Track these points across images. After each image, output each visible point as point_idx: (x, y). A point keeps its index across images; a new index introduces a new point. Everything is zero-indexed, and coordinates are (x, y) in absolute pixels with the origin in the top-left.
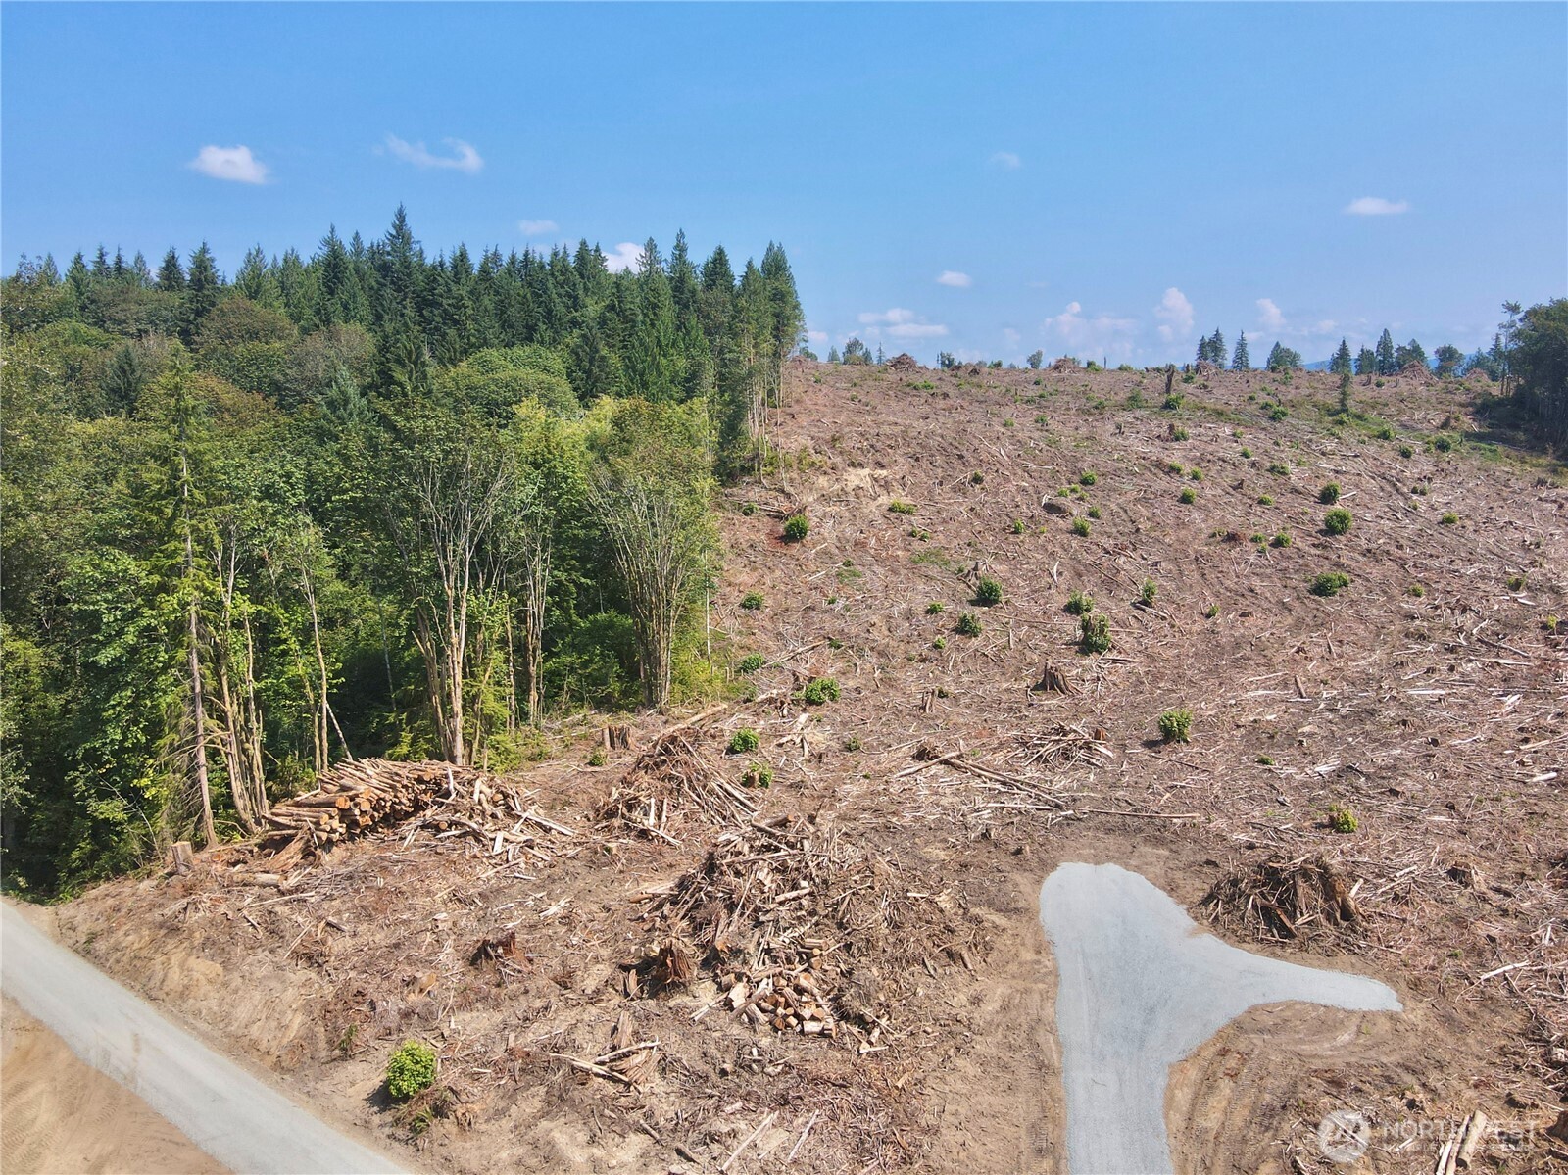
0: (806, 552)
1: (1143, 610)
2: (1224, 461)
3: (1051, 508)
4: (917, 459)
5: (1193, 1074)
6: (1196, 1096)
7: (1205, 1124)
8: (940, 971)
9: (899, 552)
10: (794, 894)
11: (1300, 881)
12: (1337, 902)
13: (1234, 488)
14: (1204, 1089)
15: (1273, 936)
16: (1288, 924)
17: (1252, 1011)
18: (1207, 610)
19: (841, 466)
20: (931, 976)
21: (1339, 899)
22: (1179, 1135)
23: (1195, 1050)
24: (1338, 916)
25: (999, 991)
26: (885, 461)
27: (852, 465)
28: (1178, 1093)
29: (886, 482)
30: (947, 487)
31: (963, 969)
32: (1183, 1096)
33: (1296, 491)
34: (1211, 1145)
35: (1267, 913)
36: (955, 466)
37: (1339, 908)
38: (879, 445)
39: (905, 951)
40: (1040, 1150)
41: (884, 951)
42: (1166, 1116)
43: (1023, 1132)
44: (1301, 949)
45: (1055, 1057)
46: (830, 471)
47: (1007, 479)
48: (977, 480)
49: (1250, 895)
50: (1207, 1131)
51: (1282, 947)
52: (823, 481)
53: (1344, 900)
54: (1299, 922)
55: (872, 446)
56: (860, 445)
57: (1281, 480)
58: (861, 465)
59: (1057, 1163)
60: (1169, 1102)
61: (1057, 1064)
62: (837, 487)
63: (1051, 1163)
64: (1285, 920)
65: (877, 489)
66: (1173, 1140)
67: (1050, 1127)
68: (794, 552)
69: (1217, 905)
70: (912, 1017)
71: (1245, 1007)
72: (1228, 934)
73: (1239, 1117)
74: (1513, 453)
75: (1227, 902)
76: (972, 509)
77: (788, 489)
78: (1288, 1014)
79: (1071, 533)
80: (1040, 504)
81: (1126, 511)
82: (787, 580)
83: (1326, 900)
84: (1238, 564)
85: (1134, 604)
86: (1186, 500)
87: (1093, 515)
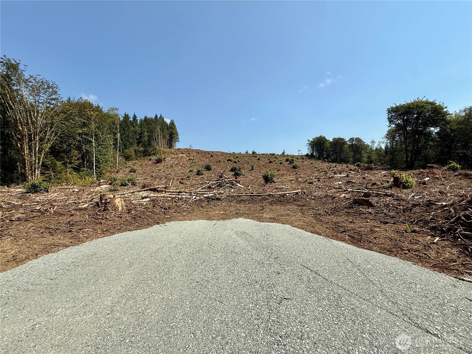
1: (252, 171)
2: (265, 157)
3: (228, 160)
4: (198, 153)
9: (188, 165)
13: (268, 160)
19: (178, 153)
27: (182, 153)
29: (189, 156)
30: (204, 157)
36: (207, 155)
46: (175, 154)
47: (219, 157)
48: (212, 156)
55: (188, 151)
57: (277, 159)
58: (184, 154)
62: (176, 156)
65: (186, 157)
68: (157, 165)
76: (210, 160)
79: (233, 163)
80: (226, 160)
81: (246, 161)
84: (273, 166)
85: (249, 170)
86: (259, 159)
87: (238, 161)
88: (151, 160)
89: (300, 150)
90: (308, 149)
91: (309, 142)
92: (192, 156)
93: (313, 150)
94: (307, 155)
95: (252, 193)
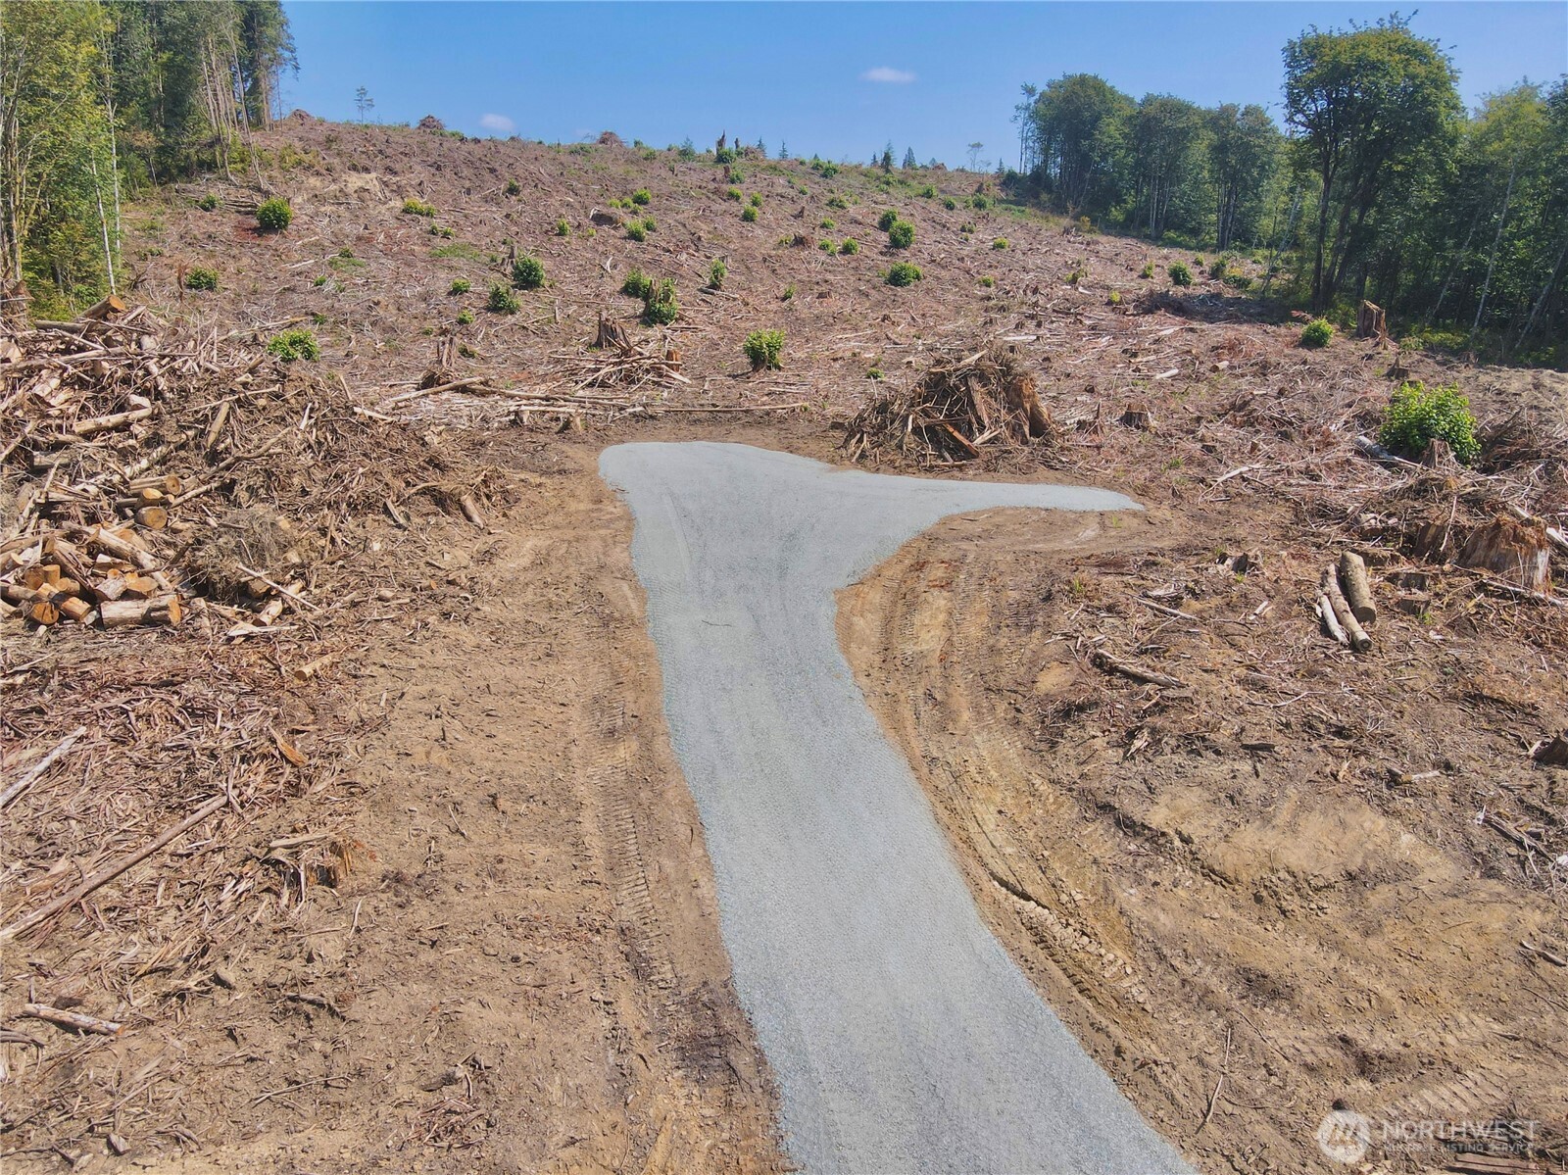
0: (289, 242)
1: (712, 294)
2: (782, 197)
3: (601, 219)
4: (439, 168)
5: (876, 596)
6: (888, 621)
7: (917, 649)
8: (416, 520)
9: (416, 248)
10: (118, 418)
11: (974, 384)
12: (1025, 411)
13: (795, 217)
14: (900, 609)
15: (945, 460)
16: (966, 442)
17: (943, 522)
18: (781, 294)
19: (338, 168)
20: (399, 526)
21: (1028, 406)
22: (875, 673)
23: (871, 570)
24: (1026, 429)
25: (529, 545)
26: (397, 167)
27: (354, 168)
28: (859, 622)
29: (399, 187)
30: (475, 197)
31: (462, 520)
32: (868, 625)
33: (856, 222)
34: (936, 671)
35: (933, 435)
36: (486, 178)
37: (1027, 418)
38: (389, 151)
39: (346, 489)
40: (612, 732)
41: (304, 493)
42: (846, 650)
43: (574, 713)
44: (987, 470)
45: (634, 605)
46: (325, 172)
47: (549, 194)
48: (513, 190)
49: (908, 416)
50: (922, 655)
51: (961, 470)
52: (314, 181)
53: (1034, 407)
54: (979, 440)
55: (380, 152)
56: (364, 149)
57: (840, 212)
58: (367, 170)
59: (647, 745)
60: (846, 634)
61: (637, 614)
62: (333, 187)
63: (635, 745)
64: (960, 437)
65: (388, 194)
66: (865, 680)
67: (630, 696)
68: (272, 243)
69: (860, 440)
70: (353, 580)
71: (935, 519)
72: (882, 467)
73: (974, 628)
74: (1038, 213)
75: (875, 434)
76: (508, 216)
77: (265, 185)
78: (997, 520)
79: (625, 238)
80: (587, 217)
81: (684, 226)
82: (258, 268)
83: (1010, 411)
84: (809, 263)
85: (701, 290)
86: (748, 217)
87: (649, 227)
88: (213, 206)
89: (978, 145)
90: (1025, 139)
91: (1032, 100)
92: (411, 185)
93: (1045, 151)
94: (1009, 180)
95: (714, 405)
